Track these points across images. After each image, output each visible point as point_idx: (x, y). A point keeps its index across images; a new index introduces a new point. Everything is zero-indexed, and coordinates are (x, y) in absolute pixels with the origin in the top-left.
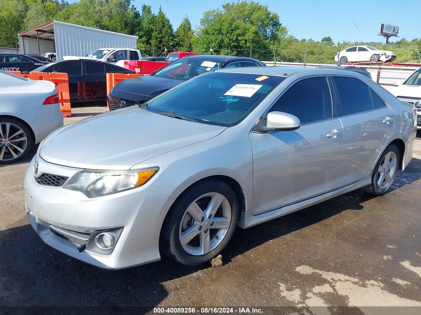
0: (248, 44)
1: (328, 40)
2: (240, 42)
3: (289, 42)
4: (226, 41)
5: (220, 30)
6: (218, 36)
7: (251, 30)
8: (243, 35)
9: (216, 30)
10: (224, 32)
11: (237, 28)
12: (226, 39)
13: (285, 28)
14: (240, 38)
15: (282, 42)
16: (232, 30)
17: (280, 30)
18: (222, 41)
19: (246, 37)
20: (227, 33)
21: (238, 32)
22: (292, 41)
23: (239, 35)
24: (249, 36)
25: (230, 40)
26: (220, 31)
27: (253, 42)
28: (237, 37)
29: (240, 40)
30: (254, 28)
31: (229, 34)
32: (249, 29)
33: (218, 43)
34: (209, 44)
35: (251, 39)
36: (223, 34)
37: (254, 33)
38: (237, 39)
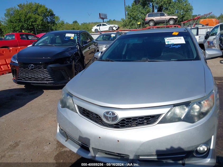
0: (39, 27)
1: (76, 22)
2: (35, 26)
3: (62, 24)
4: (25, 26)
5: (20, 19)
6: (19, 23)
7: (39, 19)
8: (35, 21)
9: (17, 20)
10: (23, 20)
11: (30, 18)
12: (25, 25)
13: (58, 17)
14: (34, 24)
15: (58, 25)
16: (28, 19)
17: (55, 18)
18: (23, 26)
19: (38, 23)
20: (25, 21)
21: (32, 20)
22: (63, 23)
23: (32, 22)
24: (39, 22)
25: (28, 25)
26: (20, 21)
27: (42, 25)
28: (32, 23)
29: (34, 25)
30: (41, 18)
31: (26, 22)
32: (38, 18)
33: (21, 28)
34: (15, 28)
35: (41, 24)
36: (22, 22)
37: (41, 20)
38: (32, 24)
